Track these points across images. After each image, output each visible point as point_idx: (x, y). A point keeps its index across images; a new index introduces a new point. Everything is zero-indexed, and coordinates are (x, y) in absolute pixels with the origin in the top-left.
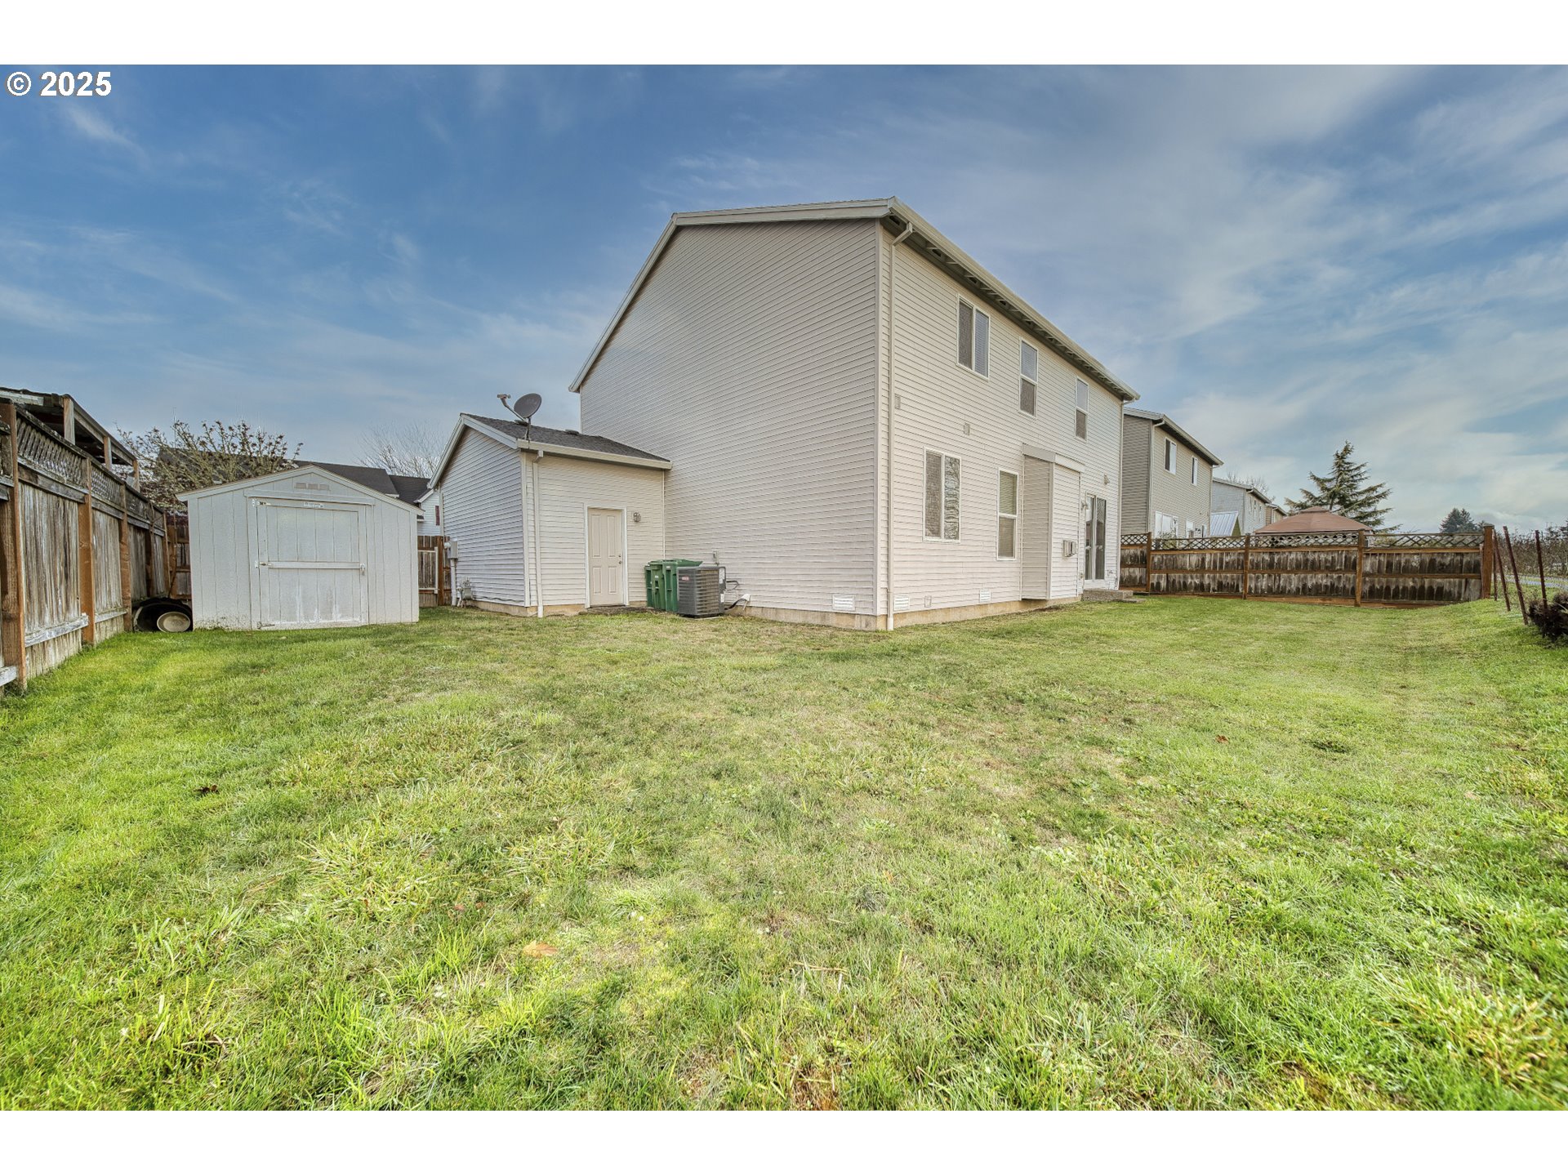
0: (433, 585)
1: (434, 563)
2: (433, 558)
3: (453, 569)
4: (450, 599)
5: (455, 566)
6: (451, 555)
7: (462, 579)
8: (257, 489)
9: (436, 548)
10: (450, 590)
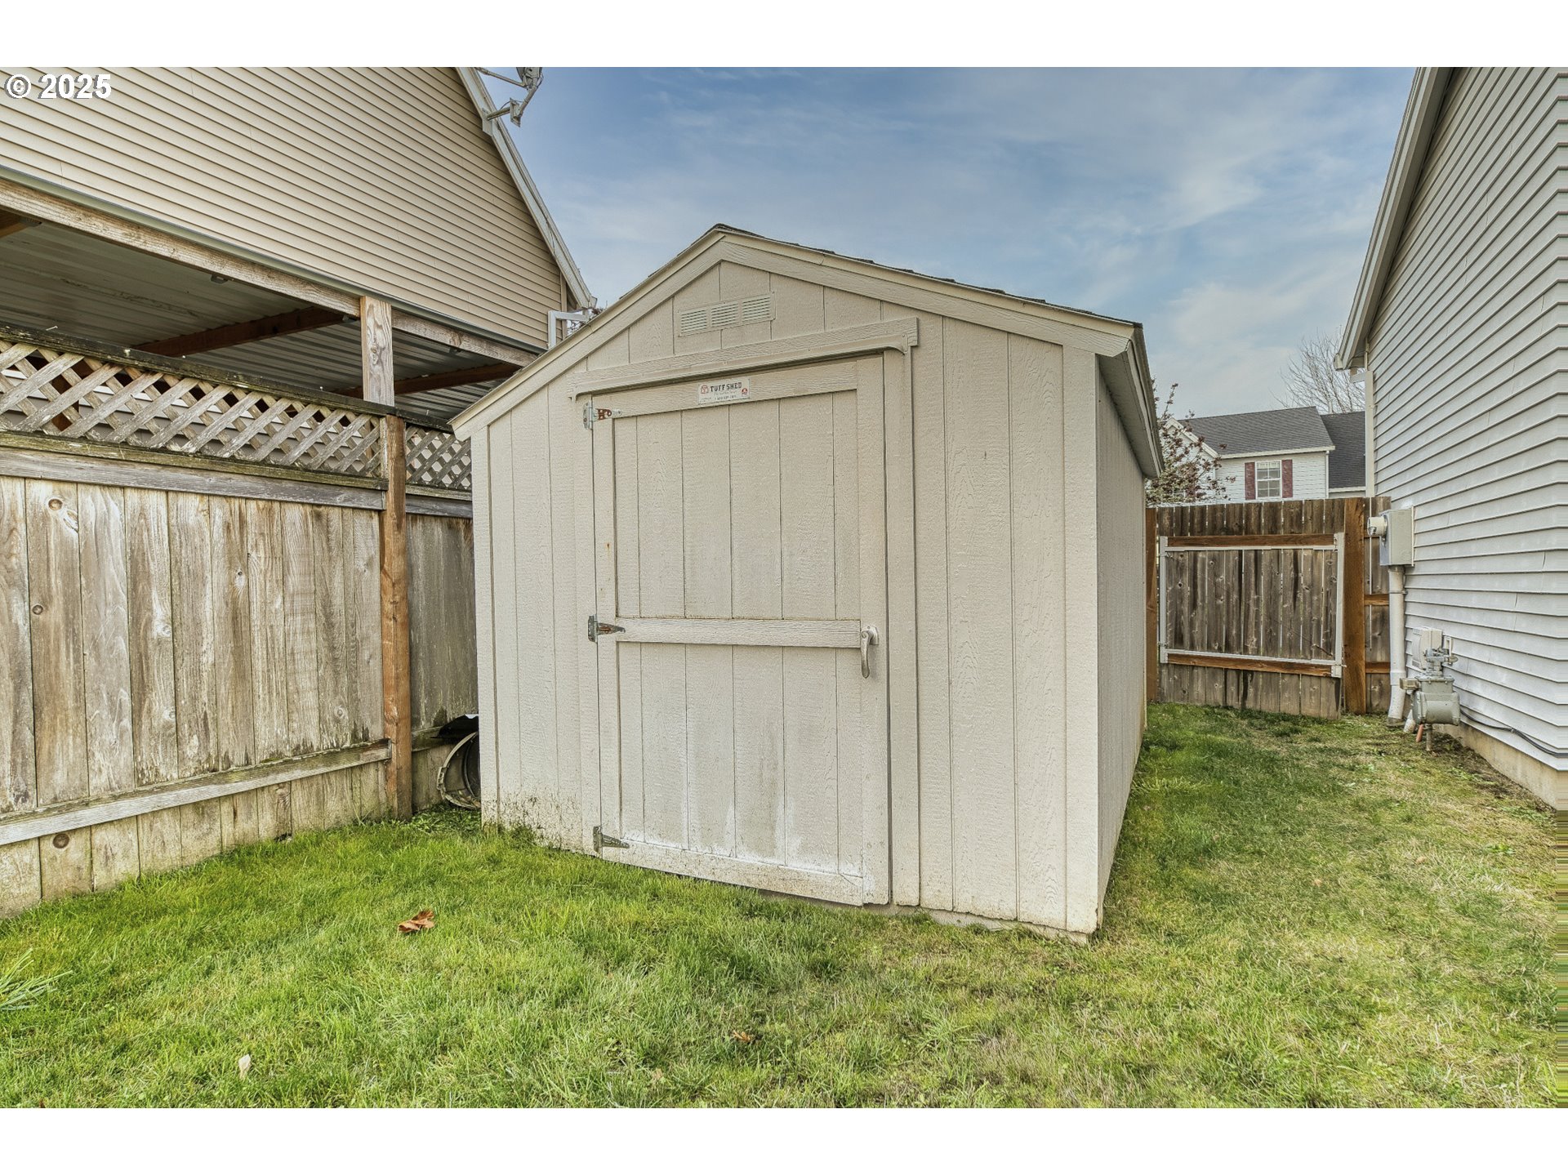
0: (1329, 649)
1: (1331, 582)
2: (1331, 568)
3: (1395, 602)
4: (1386, 692)
5: (1405, 592)
6: (1393, 555)
7: (1424, 638)
8: (595, 364)
9: (1340, 537)
10: (1387, 665)
